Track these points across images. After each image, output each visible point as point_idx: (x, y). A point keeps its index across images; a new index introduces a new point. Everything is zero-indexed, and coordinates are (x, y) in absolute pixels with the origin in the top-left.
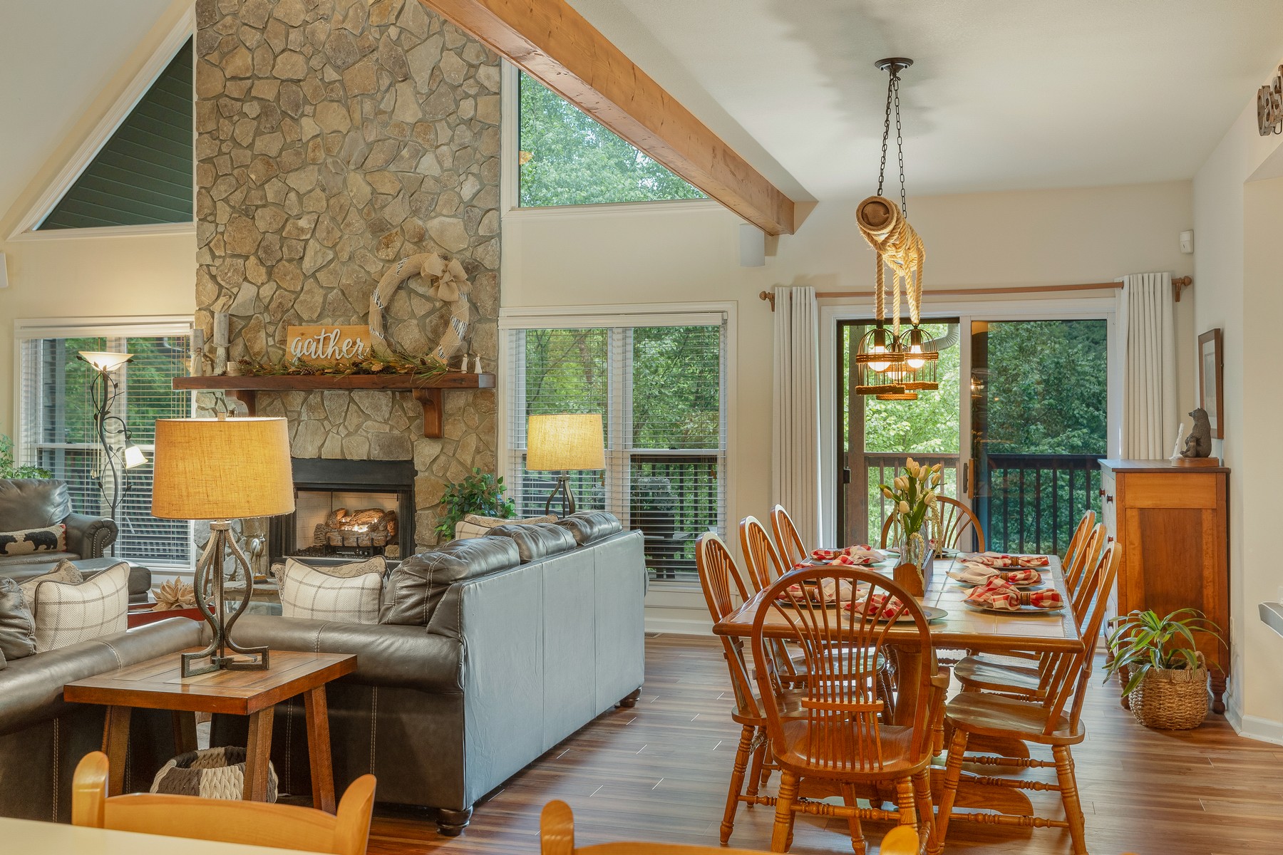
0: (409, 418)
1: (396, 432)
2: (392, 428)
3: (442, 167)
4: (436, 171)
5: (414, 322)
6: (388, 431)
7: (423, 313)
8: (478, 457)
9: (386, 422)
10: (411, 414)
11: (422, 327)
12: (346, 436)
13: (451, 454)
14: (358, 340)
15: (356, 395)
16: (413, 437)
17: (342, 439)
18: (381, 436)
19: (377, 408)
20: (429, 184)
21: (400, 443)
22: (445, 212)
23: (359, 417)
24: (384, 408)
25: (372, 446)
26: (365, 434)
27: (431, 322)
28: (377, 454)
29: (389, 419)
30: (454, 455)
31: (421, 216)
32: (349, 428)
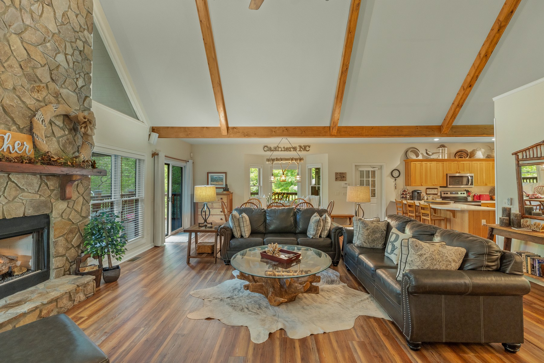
0: (50, 190)
1: (42, 198)
2: (40, 195)
3: (69, 66)
4: (66, 66)
5: (54, 139)
6: (38, 198)
7: (59, 135)
8: (84, 207)
9: (37, 193)
10: (52, 188)
11: (58, 142)
12: (7, 203)
13: (71, 207)
14: (25, 143)
15: (13, 177)
16: (53, 200)
17: (3, 205)
18: (33, 201)
19: (30, 184)
20: (61, 70)
21: (45, 204)
22: (69, 88)
23: (17, 190)
24: (35, 185)
25: (27, 207)
26: (21, 201)
27: (62, 141)
28: (30, 212)
29: (38, 191)
30: (73, 207)
31: (58, 84)
32: (8, 198)
